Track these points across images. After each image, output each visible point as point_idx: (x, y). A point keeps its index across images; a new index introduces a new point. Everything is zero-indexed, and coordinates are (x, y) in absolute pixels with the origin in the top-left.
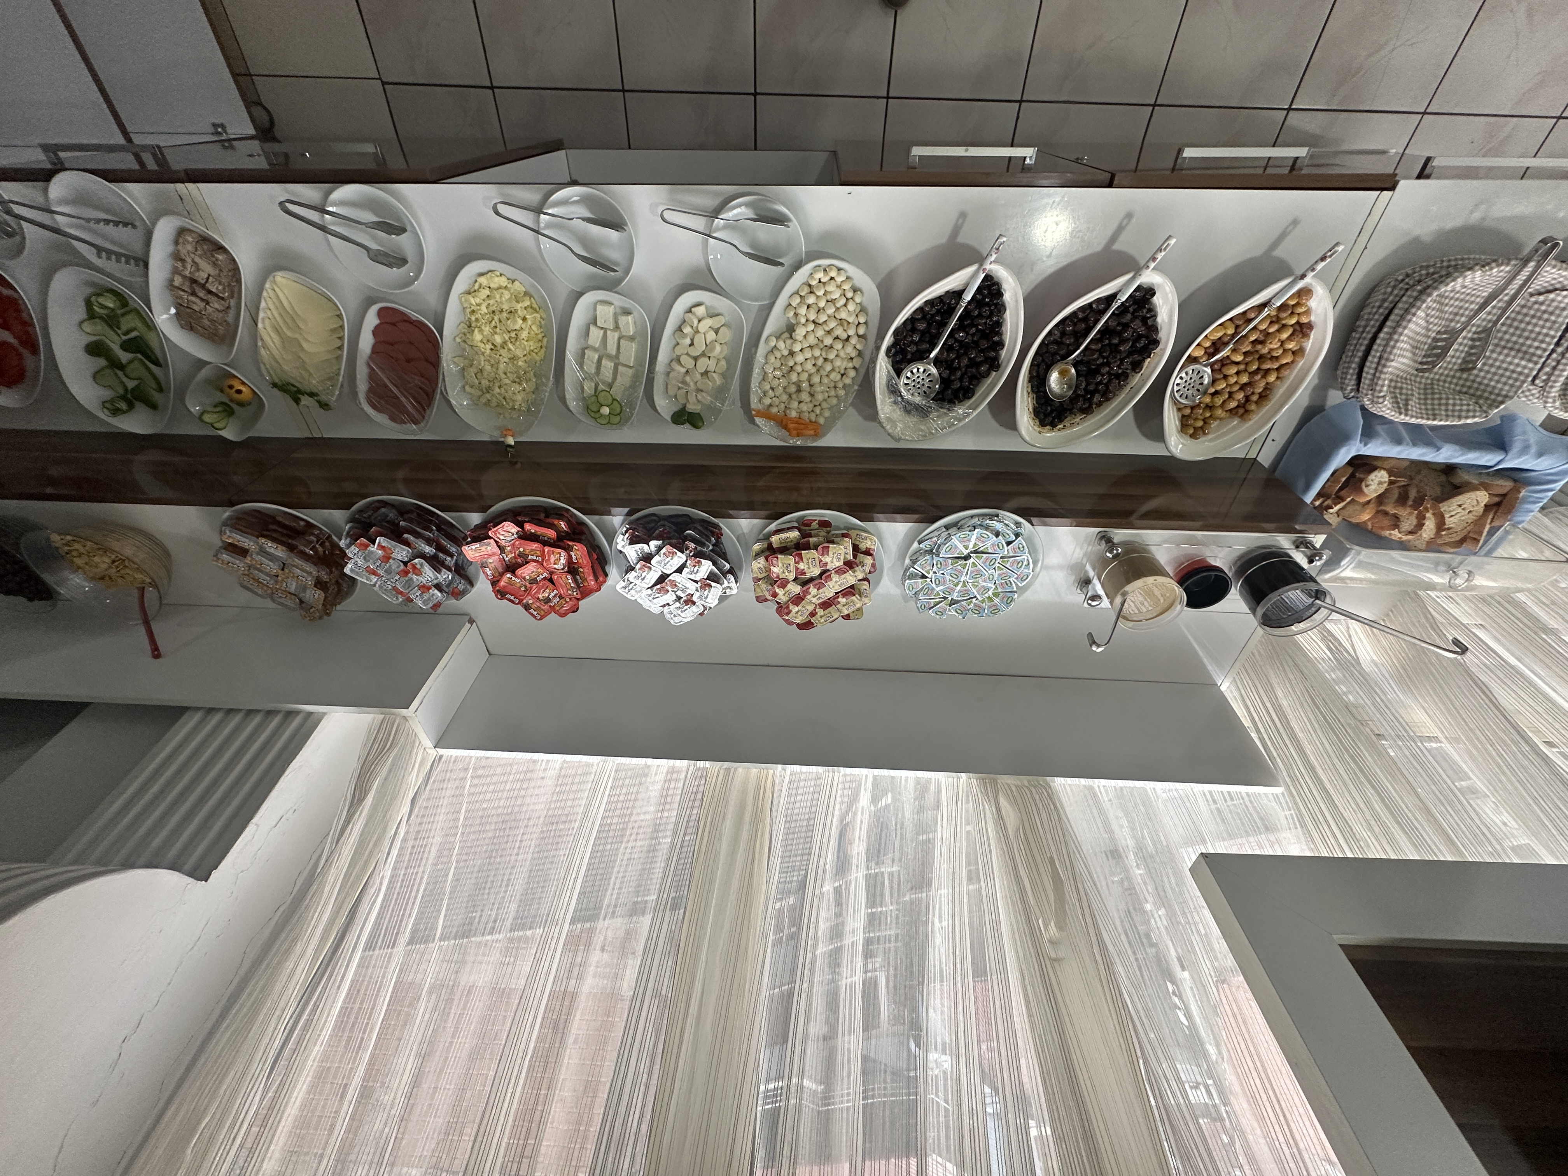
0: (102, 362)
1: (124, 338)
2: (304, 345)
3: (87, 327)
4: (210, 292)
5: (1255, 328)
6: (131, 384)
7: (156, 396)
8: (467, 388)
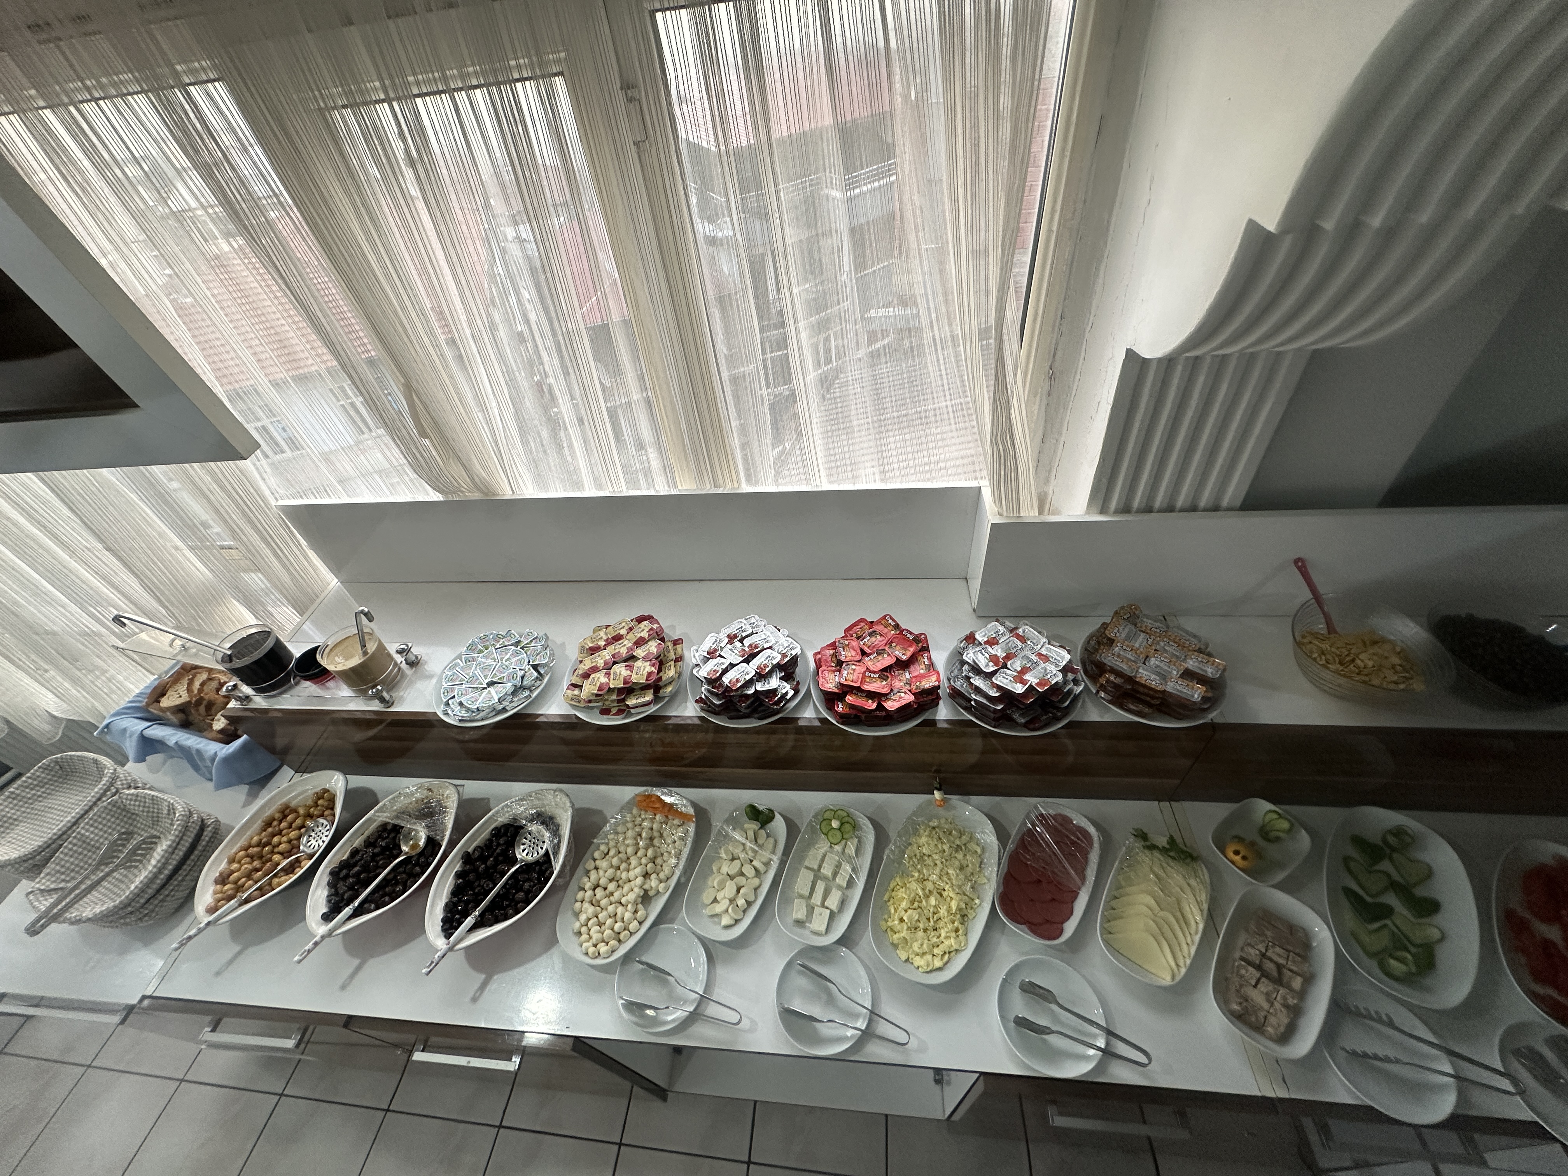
0: (1420, 892)
1: (1388, 922)
2: (1152, 902)
3: (1435, 934)
4: (1259, 967)
5: (256, 882)
6: (1385, 866)
7: (1352, 851)
8: (979, 850)
